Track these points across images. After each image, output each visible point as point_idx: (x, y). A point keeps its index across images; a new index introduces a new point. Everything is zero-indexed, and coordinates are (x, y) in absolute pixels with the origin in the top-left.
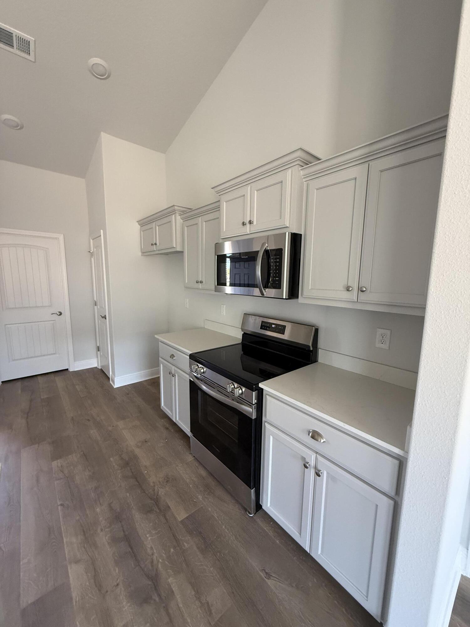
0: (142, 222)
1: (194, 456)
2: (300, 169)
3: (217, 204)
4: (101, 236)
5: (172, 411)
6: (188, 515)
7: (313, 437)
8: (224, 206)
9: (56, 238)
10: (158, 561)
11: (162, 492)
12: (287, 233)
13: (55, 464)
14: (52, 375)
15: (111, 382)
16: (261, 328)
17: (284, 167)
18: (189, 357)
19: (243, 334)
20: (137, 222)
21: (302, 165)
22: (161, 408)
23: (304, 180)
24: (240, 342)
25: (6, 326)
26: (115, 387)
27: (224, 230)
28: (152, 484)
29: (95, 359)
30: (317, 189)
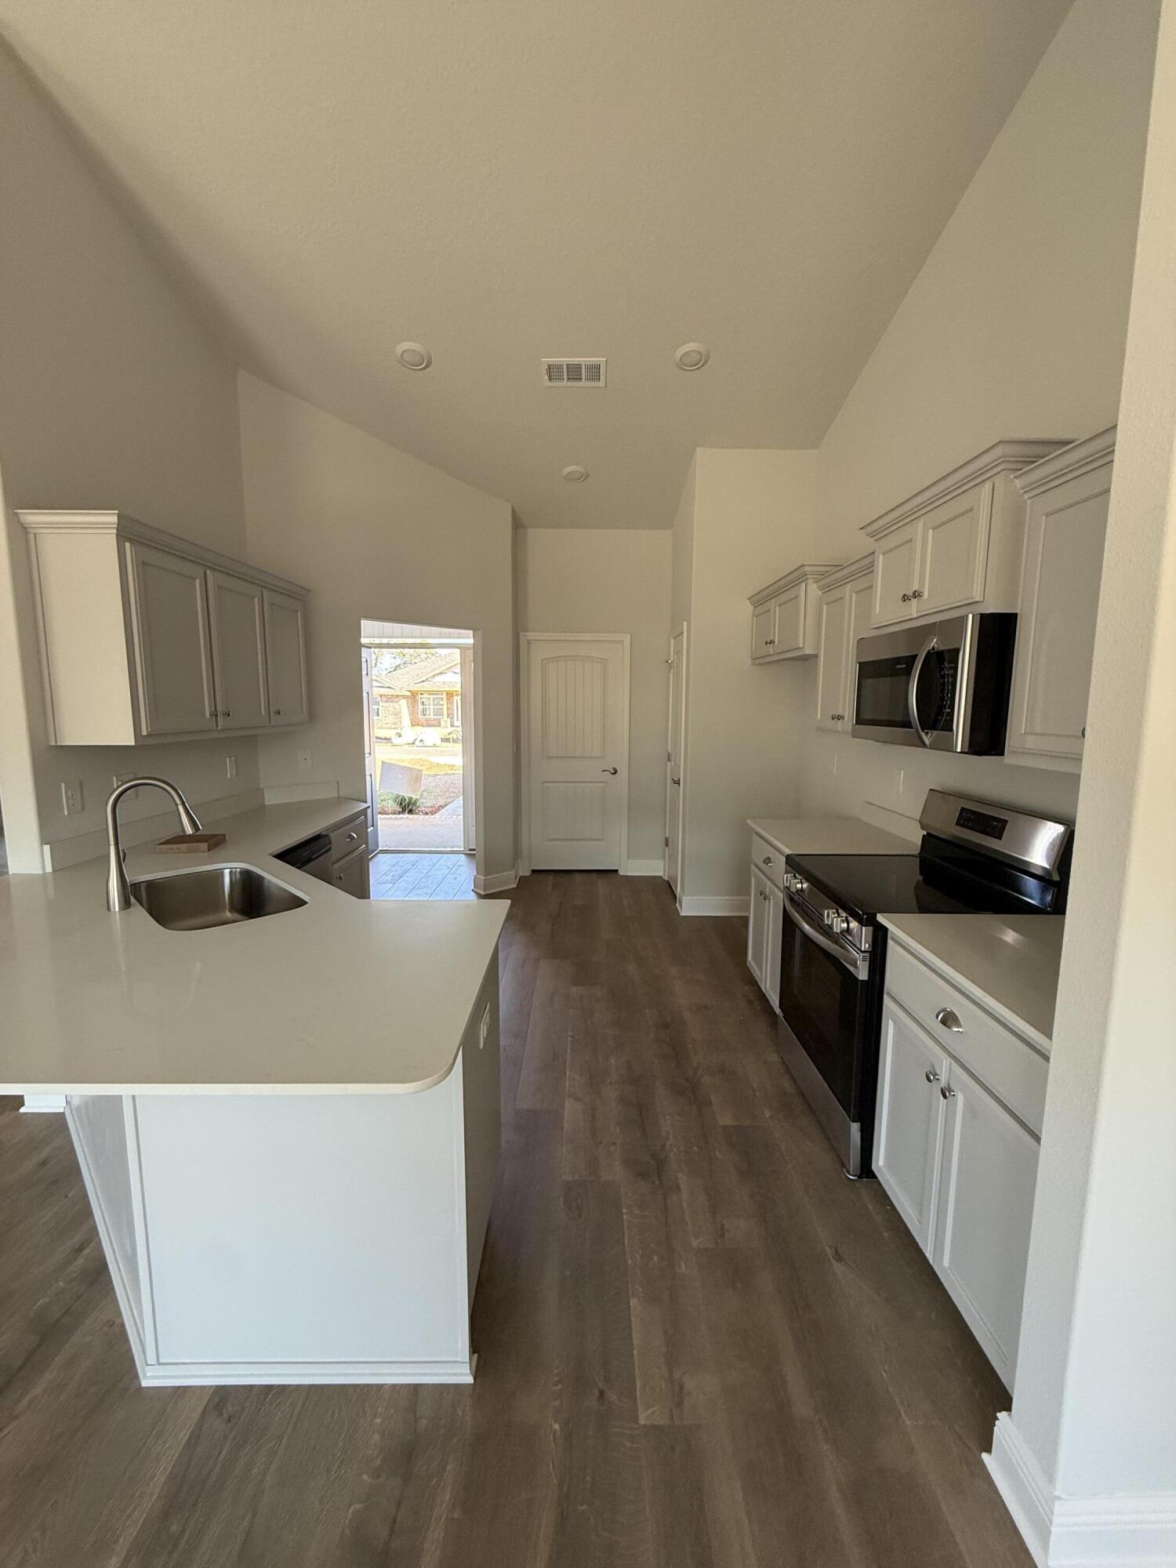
0: (755, 599)
1: (782, 1058)
2: (1012, 476)
3: (870, 559)
4: (682, 633)
5: (761, 970)
6: (735, 1124)
7: (944, 1022)
8: (880, 560)
9: (620, 642)
10: (672, 1150)
11: (707, 1080)
12: (970, 616)
13: (574, 989)
14: (594, 874)
15: (677, 905)
16: (958, 824)
17: (975, 480)
18: (784, 859)
19: (924, 836)
20: (748, 599)
21: (1019, 466)
22: (748, 964)
23: (1026, 496)
24: (916, 851)
25: (545, 784)
26: (682, 914)
27: (877, 612)
28: (695, 1065)
29: (659, 861)
30: (1048, 515)
